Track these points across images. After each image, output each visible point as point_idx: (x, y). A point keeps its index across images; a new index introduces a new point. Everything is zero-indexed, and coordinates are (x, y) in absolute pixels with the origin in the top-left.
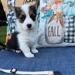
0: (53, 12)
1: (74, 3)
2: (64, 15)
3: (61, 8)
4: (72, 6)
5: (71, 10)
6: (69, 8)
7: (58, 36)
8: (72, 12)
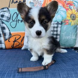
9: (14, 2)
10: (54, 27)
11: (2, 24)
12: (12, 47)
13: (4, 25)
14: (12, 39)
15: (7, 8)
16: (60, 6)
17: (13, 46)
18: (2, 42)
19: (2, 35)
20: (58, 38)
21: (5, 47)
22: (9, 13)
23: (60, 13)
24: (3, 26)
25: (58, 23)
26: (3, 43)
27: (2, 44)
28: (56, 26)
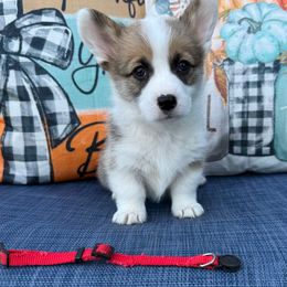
1: (260, 24)
2: (228, 59)
3: (220, 37)
4: (254, 33)
5: (253, 48)
6: (244, 37)
7: (209, 129)
10: (247, 85)
11: (36, 76)
12: (78, 171)
13: (46, 81)
14: (83, 140)
15: (54, 12)
16: (269, 5)
17: (85, 169)
18: (38, 153)
19: (38, 123)
20: (267, 128)
21: (52, 172)
22: (67, 32)
23: (269, 28)
25: (261, 69)
26: (44, 158)
27: (39, 163)
28: (254, 78)
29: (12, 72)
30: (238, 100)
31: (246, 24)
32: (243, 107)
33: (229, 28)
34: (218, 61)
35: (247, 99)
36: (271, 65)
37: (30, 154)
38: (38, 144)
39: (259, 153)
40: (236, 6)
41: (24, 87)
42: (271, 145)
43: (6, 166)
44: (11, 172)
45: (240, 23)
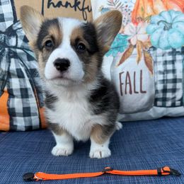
0: (129, 41)
1: (171, 24)
2: (153, 47)
4: (168, 30)
5: (168, 38)
6: (162, 33)
7: (142, 92)
8: (169, 42)
9: (53, 4)
10: (165, 63)
11: (27, 62)
13: (34, 65)
16: (176, 12)
18: (32, 111)
19: (31, 92)
20: (179, 89)
21: (40, 123)
23: (177, 27)
24: (32, 68)
25: (174, 53)
26: (35, 114)
27: (32, 117)
28: (169, 58)
29: (13, 60)
30: (160, 72)
31: (162, 25)
32: (164, 77)
33: (152, 27)
34: (146, 48)
35: (166, 72)
36: (180, 50)
37: (27, 112)
38: (31, 106)
39: (173, 105)
40: (155, 13)
41: (20, 69)
42: (181, 100)
43: (11, 120)
44: (15, 124)
45: (158, 24)
